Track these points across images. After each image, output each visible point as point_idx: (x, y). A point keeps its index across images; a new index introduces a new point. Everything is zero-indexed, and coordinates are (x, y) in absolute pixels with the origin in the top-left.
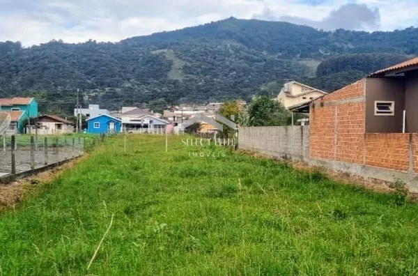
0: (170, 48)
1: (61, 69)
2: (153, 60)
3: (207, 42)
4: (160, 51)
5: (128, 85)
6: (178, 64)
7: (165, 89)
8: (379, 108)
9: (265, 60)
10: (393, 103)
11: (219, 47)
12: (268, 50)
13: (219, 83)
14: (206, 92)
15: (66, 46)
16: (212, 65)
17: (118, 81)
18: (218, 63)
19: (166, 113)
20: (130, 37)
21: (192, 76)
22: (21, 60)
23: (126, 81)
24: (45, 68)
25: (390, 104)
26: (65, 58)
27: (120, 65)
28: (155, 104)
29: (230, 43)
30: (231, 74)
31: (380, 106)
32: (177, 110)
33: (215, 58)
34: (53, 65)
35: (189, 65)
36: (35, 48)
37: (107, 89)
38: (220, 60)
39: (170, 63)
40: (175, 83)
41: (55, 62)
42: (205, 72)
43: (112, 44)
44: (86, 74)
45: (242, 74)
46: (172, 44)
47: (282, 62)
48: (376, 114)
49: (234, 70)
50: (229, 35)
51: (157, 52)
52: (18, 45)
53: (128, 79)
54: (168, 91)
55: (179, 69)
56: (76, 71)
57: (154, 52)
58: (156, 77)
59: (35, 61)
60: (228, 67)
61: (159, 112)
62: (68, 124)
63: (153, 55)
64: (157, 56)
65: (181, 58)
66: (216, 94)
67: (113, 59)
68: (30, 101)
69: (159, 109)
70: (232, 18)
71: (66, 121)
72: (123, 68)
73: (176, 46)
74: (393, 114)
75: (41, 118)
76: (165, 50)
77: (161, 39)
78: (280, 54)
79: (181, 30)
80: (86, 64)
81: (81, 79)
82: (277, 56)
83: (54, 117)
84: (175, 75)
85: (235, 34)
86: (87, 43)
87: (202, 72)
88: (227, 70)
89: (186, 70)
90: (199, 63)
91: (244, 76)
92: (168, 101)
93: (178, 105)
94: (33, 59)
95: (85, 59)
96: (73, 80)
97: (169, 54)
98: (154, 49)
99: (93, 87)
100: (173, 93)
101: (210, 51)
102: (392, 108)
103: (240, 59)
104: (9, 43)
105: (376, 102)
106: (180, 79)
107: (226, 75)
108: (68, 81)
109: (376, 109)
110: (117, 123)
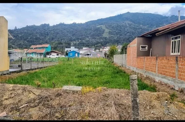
0: (104, 25)
1: (63, 34)
2: (97, 30)
3: (119, 22)
4: (100, 26)
5: (88, 39)
6: (107, 31)
7: (102, 40)
8: (142, 48)
9: (141, 28)
10: (147, 46)
11: (123, 24)
12: (142, 24)
13: (122, 38)
14: (117, 41)
15: (65, 25)
16: (120, 31)
17: (84, 38)
18: (123, 30)
19: (101, 50)
20: (89, 21)
21: (112, 35)
22: (49, 30)
23: (87, 38)
24: (58, 33)
25: (146, 46)
26: (65, 29)
27: (85, 32)
28: (97, 46)
29: (127, 22)
30: (127, 34)
31: (142, 47)
32: (105, 48)
33: (121, 28)
34: (60, 32)
35: (111, 31)
36: (54, 26)
37: (80, 41)
38: (123, 29)
39: (104, 31)
40: (105, 38)
41: (61, 31)
42: (117, 34)
43: (82, 24)
44: (72, 35)
45: (131, 34)
46: (105, 23)
47: (148, 29)
48: (141, 50)
49: (129, 33)
50: (127, 19)
51: (99, 26)
52: (48, 25)
53: (88, 37)
54: (102, 41)
55: (107, 33)
56: (69, 34)
57: (98, 26)
58: (98, 36)
59: (54, 31)
60: (126, 31)
61: (98, 49)
62: (61, 54)
63: (97, 28)
64: (99, 28)
65: (108, 29)
66: (121, 42)
67: (82, 29)
68: (48, 45)
69: (99, 48)
70: (128, 12)
71: (60, 53)
72: (86, 33)
73: (106, 24)
74: (147, 50)
75: (51, 52)
76: (102, 26)
77: (101, 21)
78: (148, 26)
79: (108, 18)
80: (72, 31)
81: (70, 37)
82: (146, 27)
83: (56, 51)
84: (106, 35)
85: (129, 19)
86: (73, 24)
87: (116, 34)
88: (126, 33)
89: (110, 33)
90: (115, 30)
91: (133, 35)
92: (102, 45)
93: (106, 47)
94: (53, 30)
95: (72, 29)
96: (67, 38)
97: (103, 27)
98: (98, 25)
99: (75, 40)
100: (104, 42)
101: (119, 26)
102: (147, 48)
103: (131, 28)
104: (45, 24)
105: (141, 46)
106: (108, 37)
107: (125, 35)
108: (66, 38)
109: (141, 48)
110: (78, 54)
